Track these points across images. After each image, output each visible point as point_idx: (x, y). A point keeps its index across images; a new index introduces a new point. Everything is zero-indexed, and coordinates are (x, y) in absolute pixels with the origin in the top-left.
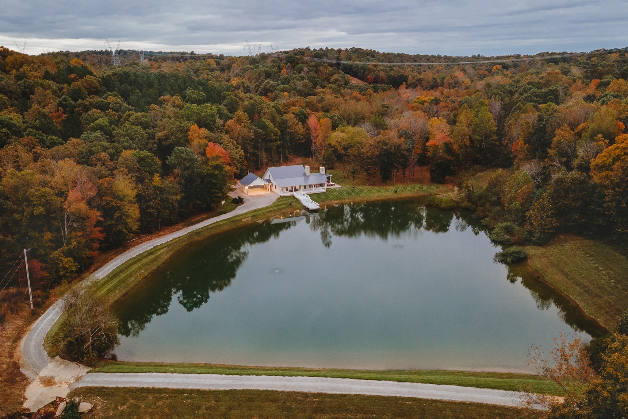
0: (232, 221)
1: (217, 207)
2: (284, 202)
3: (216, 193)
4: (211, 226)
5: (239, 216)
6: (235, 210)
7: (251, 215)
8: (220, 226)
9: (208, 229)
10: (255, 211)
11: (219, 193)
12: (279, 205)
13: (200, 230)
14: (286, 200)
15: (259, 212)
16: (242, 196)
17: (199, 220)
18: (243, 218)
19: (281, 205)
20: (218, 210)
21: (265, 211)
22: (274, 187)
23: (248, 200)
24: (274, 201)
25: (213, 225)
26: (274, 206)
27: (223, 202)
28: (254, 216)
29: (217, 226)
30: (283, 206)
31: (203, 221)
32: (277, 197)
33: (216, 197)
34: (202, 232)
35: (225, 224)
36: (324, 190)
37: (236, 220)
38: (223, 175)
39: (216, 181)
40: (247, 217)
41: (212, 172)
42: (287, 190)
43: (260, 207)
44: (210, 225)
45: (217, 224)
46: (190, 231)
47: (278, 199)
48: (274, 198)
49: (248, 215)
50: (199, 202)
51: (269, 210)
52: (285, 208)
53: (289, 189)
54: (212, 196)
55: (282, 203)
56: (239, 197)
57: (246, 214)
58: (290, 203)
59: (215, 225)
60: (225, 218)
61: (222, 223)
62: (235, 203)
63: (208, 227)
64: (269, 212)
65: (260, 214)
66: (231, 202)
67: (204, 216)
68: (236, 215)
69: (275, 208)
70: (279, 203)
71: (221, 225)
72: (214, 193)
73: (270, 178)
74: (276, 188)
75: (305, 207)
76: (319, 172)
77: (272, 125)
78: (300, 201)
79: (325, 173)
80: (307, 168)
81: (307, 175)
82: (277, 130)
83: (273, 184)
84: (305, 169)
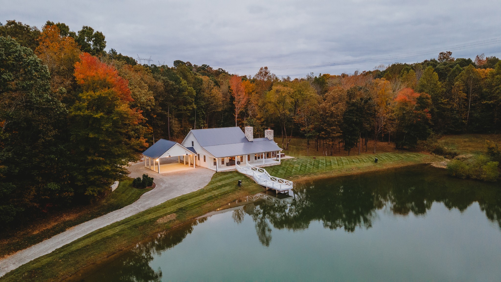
0: (136, 226)
1: (102, 195)
2: (227, 181)
3: (99, 163)
4: (81, 245)
5: (148, 212)
6: (139, 201)
7: (173, 208)
8: (105, 240)
9: (72, 253)
10: (182, 199)
11: (105, 164)
12: (221, 187)
13: (45, 261)
14: (228, 178)
15: (190, 202)
16: (150, 174)
17: (54, 228)
18: (158, 217)
19: (225, 186)
20: (104, 202)
21: (201, 198)
22: (202, 158)
23: (162, 181)
24: (209, 180)
25: (86, 242)
26: (213, 189)
27: (115, 186)
28: (181, 209)
29: (97, 242)
30: (227, 188)
31: (62, 230)
32: (212, 174)
33: (98, 172)
34: (50, 265)
35: (118, 234)
36: (279, 163)
37: (145, 222)
38: (115, 123)
39: (96, 135)
40: (166, 215)
41: (87, 112)
42: (223, 163)
43: (187, 191)
44: (79, 240)
45: (98, 237)
46: (13, 267)
47: (214, 177)
48: (207, 177)
49: (169, 210)
50: (53, 186)
51: (206, 196)
52: (233, 191)
53: (227, 160)
54: (89, 171)
55: (223, 182)
56: (145, 176)
57: (163, 206)
58: (239, 182)
59: (92, 239)
60: (119, 220)
61: (110, 233)
62: (137, 188)
63: (74, 248)
64: (209, 199)
65: (192, 206)
66: (130, 185)
67: (68, 219)
68: (142, 210)
69: (216, 193)
70: (219, 184)
71: (108, 238)
72: (94, 163)
73: (193, 145)
74: (205, 161)
75: (265, 187)
76: (264, 137)
77: (185, 82)
78: (251, 178)
79: (273, 139)
80: (249, 130)
81: (250, 141)
82: (192, 89)
83: (199, 155)
84: (246, 131)
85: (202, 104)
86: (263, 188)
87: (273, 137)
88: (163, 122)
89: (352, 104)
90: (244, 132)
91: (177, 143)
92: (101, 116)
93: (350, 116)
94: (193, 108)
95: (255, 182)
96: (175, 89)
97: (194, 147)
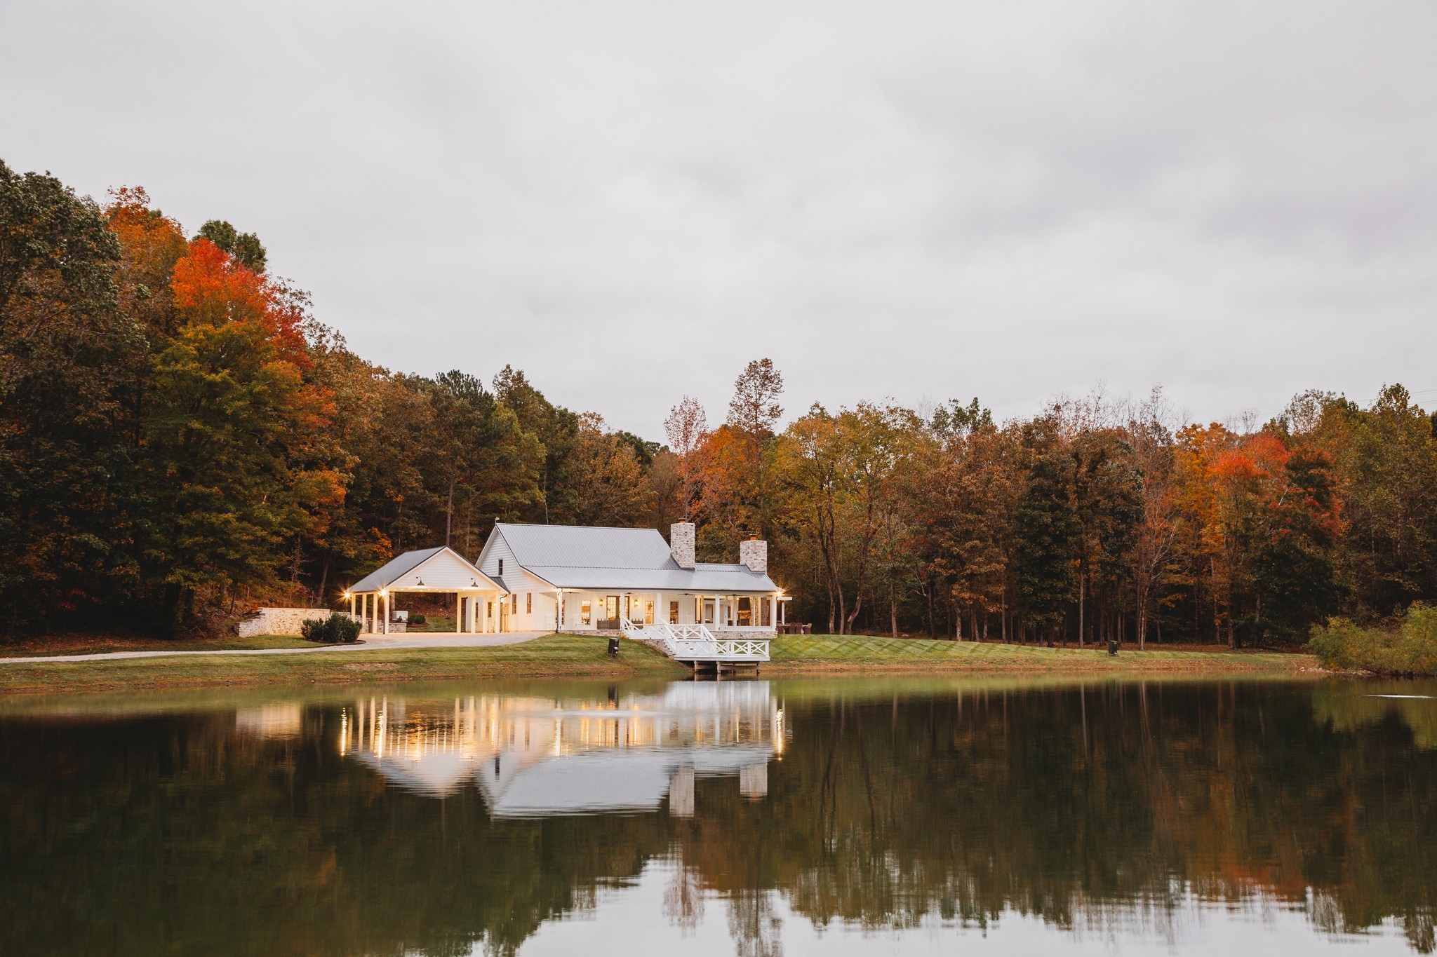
0: (285, 663)
2: (579, 645)
5: (327, 653)
8: (205, 667)
10: (426, 650)
12: (551, 649)
14: (584, 642)
15: (446, 655)
18: (351, 663)
19: (564, 649)
21: (481, 654)
22: (522, 605)
25: (159, 661)
26: (527, 649)
28: (414, 661)
30: (572, 654)
32: (541, 635)
35: (237, 665)
36: (771, 633)
37: (310, 663)
41: (191, 367)
44: (140, 658)
49: (383, 656)
52: (584, 660)
55: (566, 645)
57: (369, 652)
64: (501, 659)
65: (449, 661)
69: (532, 655)
70: (550, 645)
71: (211, 665)
73: (501, 573)
74: (529, 611)
75: (690, 664)
76: (739, 563)
77: (510, 415)
78: (658, 647)
79: (766, 569)
80: (684, 532)
81: (682, 566)
82: (532, 437)
83: (515, 596)
84: (673, 537)
85: (572, 501)
86: (686, 667)
87: (766, 563)
88: (427, 529)
89: (1036, 467)
90: (668, 540)
91: (447, 548)
92: (224, 381)
93: (1034, 509)
94: (533, 500)
95: (666, 656)
96: (470, 423)
97: (504, 577)
